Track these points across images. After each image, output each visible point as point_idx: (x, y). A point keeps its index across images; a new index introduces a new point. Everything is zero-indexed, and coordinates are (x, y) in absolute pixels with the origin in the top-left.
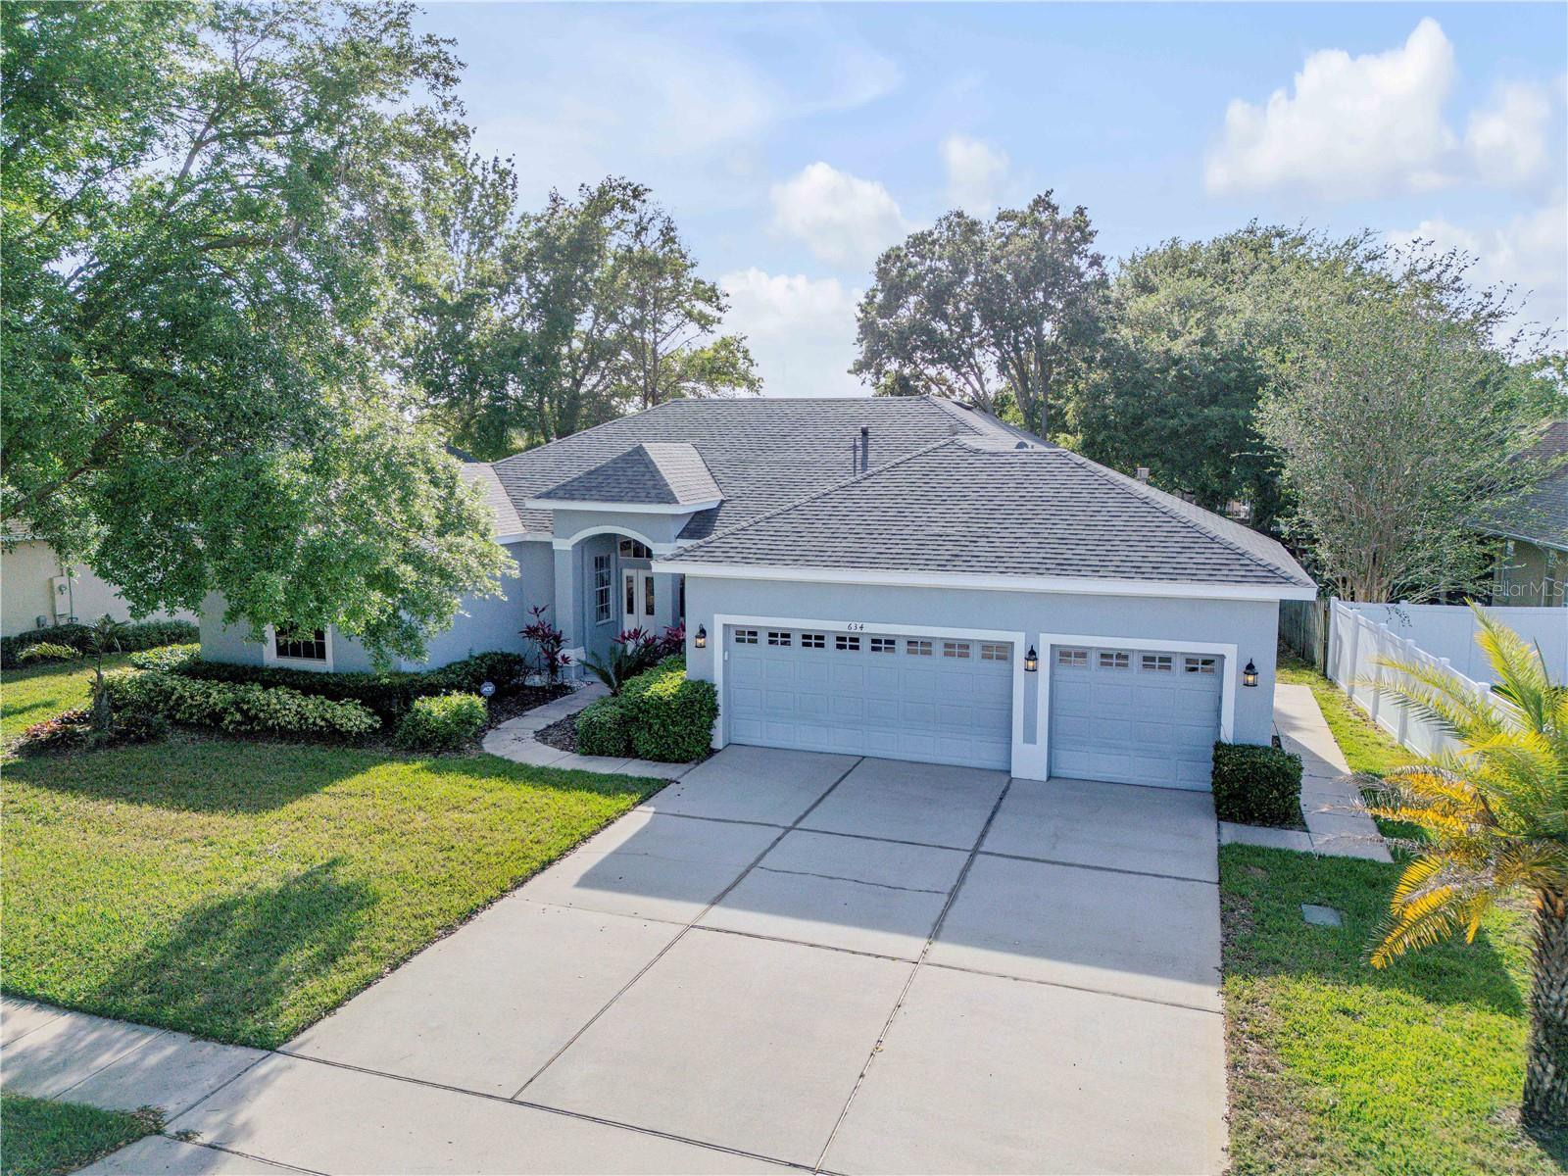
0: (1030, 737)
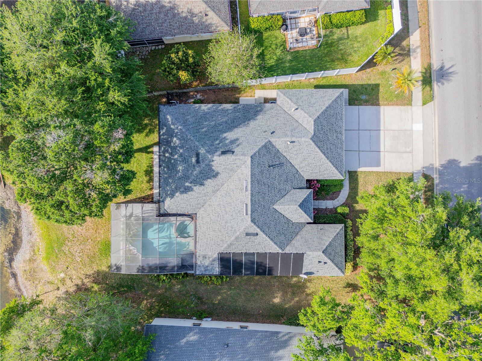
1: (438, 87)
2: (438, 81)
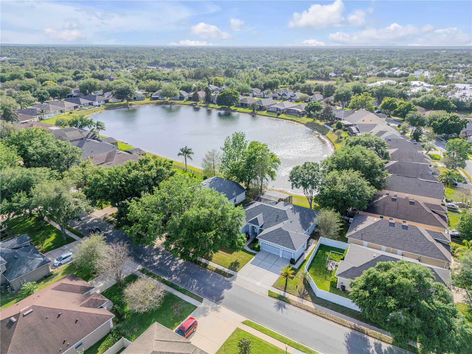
0: (281, 255)
1: (274, 301)
2: (278, 302)
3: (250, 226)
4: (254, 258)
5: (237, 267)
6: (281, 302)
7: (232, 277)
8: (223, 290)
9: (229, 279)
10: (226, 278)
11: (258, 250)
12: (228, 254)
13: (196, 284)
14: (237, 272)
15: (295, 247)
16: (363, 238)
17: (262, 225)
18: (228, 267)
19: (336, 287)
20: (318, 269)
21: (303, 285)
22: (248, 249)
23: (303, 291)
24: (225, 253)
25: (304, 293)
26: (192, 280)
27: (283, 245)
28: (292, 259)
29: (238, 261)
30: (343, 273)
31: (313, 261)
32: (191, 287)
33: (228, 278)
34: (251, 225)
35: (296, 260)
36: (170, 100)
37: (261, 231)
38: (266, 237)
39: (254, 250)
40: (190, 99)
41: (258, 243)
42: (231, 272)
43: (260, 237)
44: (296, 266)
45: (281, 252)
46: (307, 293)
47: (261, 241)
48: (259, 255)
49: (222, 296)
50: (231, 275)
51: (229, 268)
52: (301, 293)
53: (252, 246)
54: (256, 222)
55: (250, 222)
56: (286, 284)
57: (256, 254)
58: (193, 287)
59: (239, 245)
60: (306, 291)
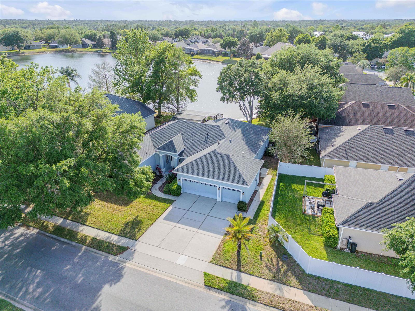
0: (219, 197)
1: (220, 299)
2: (228, 302)
3: (161, 155)
4: (171, 207)
5: (136, 230)
6: (236, 299)
7: (125, 254)
8: (99, 289)
9: (117, 258)
10: (111, 258)
11: (178, 193)
12: (120, 207)
13: (37, 280)
14: (136, 240)
15: (246, 180)
16: (349, 156)
17: (182, 152)
18: (118, 232)
19: (336, 248)
20: (290, 215)
21: (271, 250)
22: (159, 194)
23: (275, 264)
24: (114, 206)
25: (279, 270)
26: (30, 272)
27: (222, 179)
28: (240, 202)
29: (139, 218)
30: (350, 217)
31: (276, 202)
32: (24, 289)
33: (116, 255)
34: (163, 153)
35: (247, 203)
36: (71, 48)
37: (180, 161)
38: (190, 169)
39: (170, 194)
40: (94, 46)
41: (176, 181)
42: (123, 242)
43: (179, 170)
44: (250, 215)
45: (219, 192)
46: (285, 268)
47: (182, 177)
48: (180, 202)
49: (95, 305)
50: (122, 249)
51: (120, 235)
52: (274, 270)
53: (165, 188)
54: (170, 146)
55: (161, 148)
56: (239, 253)
57: (173, 201)
58: (27, 289)
59: (136, 184)
60: (281, 263)
